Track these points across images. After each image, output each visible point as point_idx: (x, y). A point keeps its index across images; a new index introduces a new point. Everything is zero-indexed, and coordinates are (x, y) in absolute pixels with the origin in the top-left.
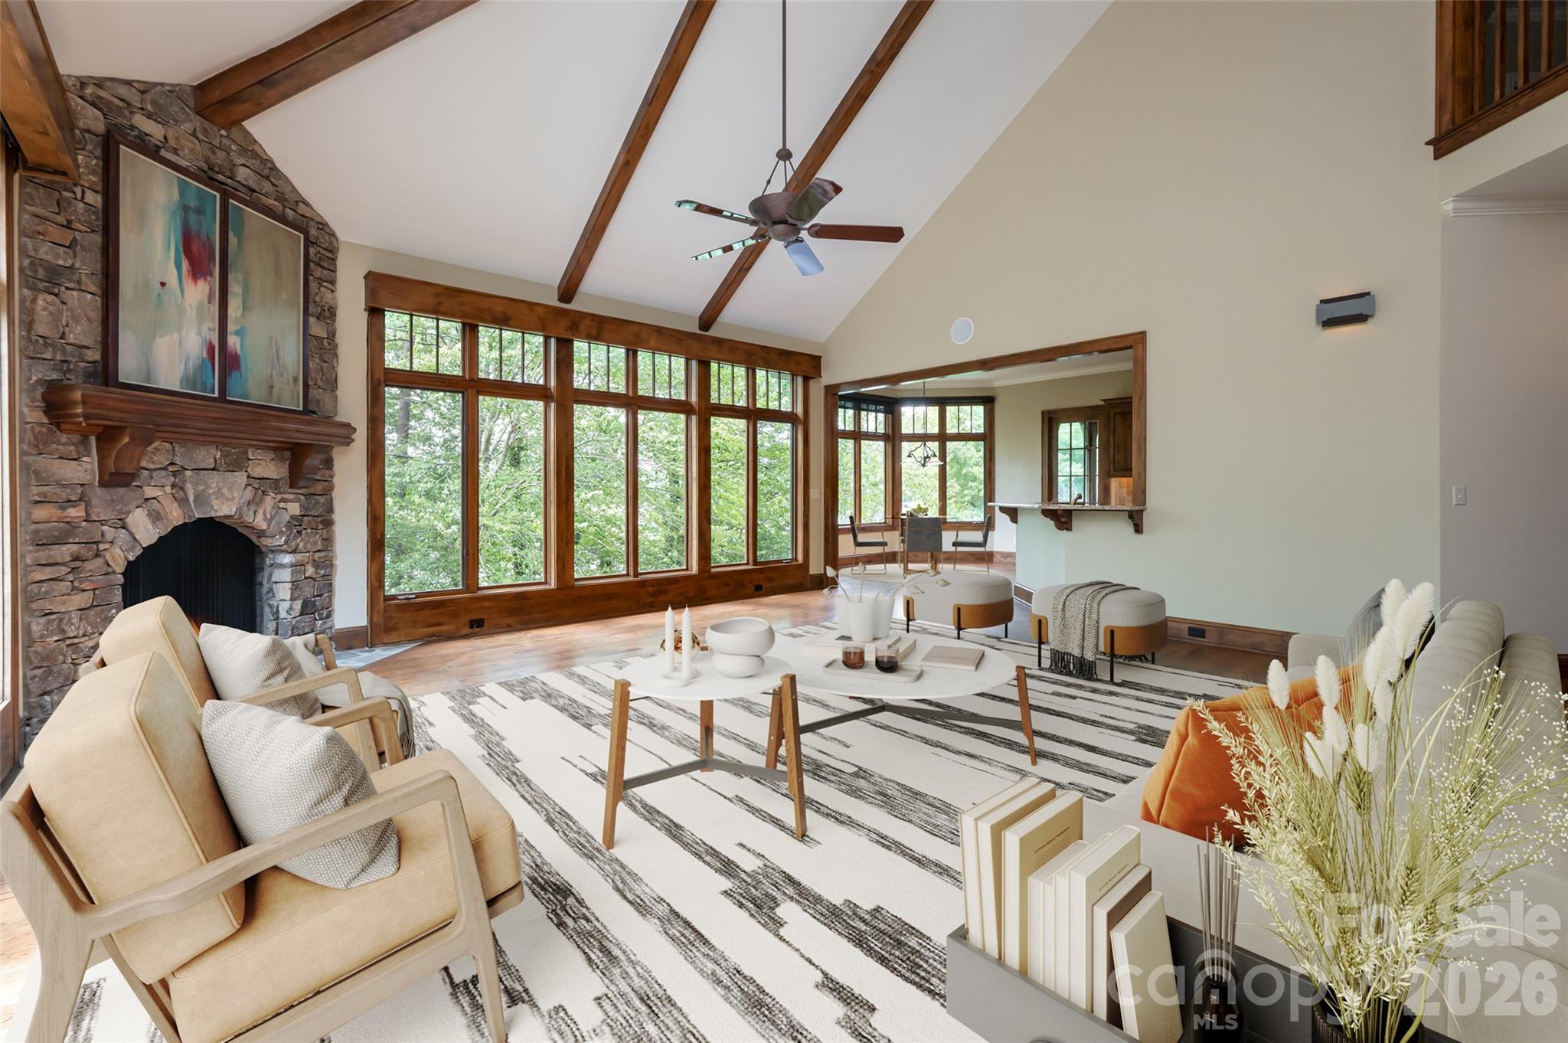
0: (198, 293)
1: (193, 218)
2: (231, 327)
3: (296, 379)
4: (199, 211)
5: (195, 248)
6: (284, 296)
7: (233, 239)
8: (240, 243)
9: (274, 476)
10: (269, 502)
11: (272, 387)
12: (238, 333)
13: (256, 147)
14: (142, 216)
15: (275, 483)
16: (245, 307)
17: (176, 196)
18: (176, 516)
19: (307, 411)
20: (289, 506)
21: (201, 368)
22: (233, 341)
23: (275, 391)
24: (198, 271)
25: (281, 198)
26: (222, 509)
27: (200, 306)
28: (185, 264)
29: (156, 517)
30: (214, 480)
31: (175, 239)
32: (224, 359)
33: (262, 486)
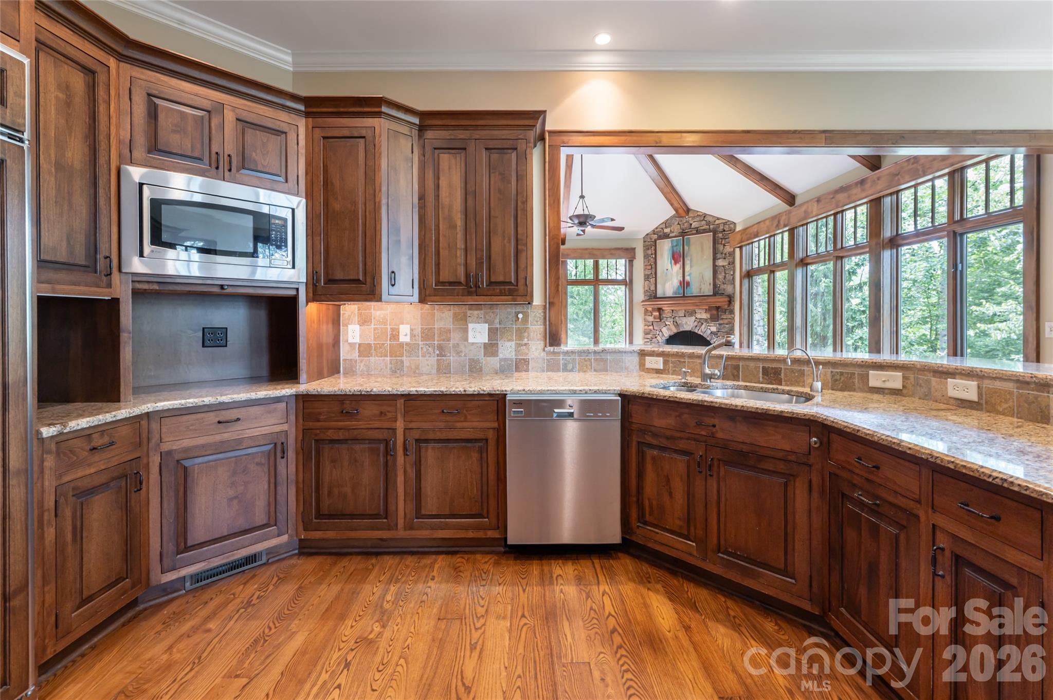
0: (677, 268)
1: (675, 248)
2: (686, 274)
3: (710, 284)
4: (676, 246)
5: (675, 256)
6: (705, 257)
7: (686, 247)
8: (689, 248)
9: (705, 318)
10: (703, 326)
11: (701, 289)
12: (689, 275)
13: (699, 213)
14: (662, 255)
15: (706, 320)
16: (691, 267)
17: (670, 245)
18: (675, 330)
19: (715, 294)
20: (711, 328)
21: (678, 288)
22: (687, 278)
23: (702, 291)
24: (676, 263)
25: (708, 223)
26: (687, 328)
27: (677, 271)
28: (673, 262)
29: (668, 329)
30: (684, 320)
31: (670, 256)
32: (684, 284)
33: (700, 322)
